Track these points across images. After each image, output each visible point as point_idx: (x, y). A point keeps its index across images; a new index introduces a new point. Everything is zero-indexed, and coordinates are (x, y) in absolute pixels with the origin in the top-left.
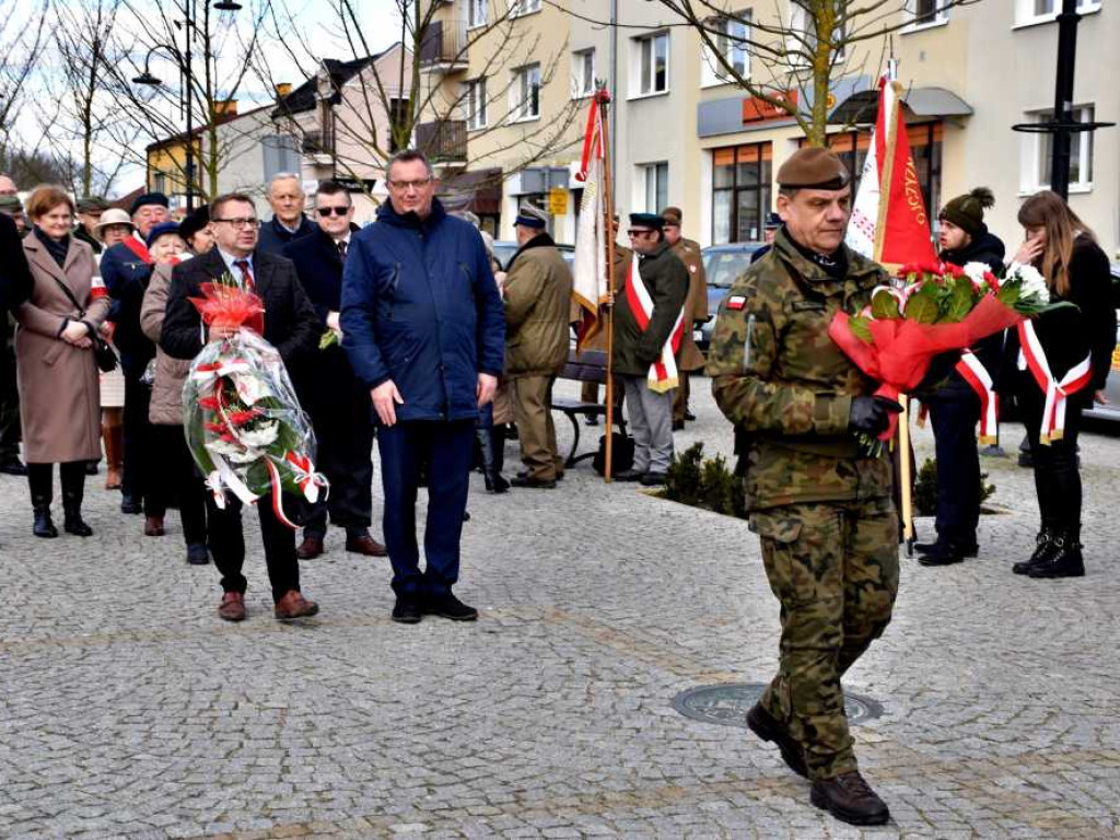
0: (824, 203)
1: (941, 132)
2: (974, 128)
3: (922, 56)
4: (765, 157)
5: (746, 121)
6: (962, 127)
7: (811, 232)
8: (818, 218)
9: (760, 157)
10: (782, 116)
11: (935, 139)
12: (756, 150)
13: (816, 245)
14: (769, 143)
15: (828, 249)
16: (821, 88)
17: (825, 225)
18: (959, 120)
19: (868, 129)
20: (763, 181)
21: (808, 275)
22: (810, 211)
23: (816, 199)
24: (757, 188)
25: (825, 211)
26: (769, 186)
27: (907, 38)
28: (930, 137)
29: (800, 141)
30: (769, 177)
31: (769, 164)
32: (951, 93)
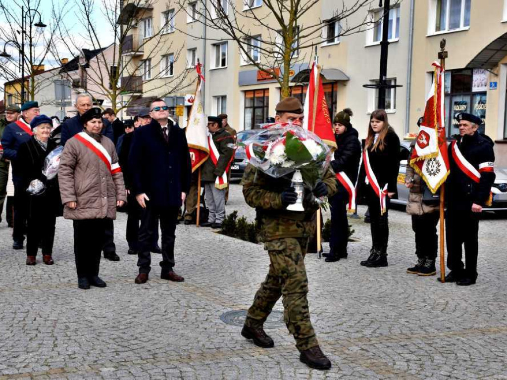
1: (337, 87)
2: (350, 85)
3: (329, 56)
4: (266, 95)
5: (258, 80)
6: (345, 85)
9: (264, 94)
10: (273, 78)
11: (335, 89)
12: (262, 92)
14: (268, 89)
16: (287, 67)
18: (344, 82)
19: (306, 85)
20: (265, 105)
23: (291, 117)
24: (263, 107)
26: (267, 107)
27: (324, 48)
28: (333, 88)
29: (280, 89)
30: (268, 104)
31: (268, 97)
32: (340, 71)
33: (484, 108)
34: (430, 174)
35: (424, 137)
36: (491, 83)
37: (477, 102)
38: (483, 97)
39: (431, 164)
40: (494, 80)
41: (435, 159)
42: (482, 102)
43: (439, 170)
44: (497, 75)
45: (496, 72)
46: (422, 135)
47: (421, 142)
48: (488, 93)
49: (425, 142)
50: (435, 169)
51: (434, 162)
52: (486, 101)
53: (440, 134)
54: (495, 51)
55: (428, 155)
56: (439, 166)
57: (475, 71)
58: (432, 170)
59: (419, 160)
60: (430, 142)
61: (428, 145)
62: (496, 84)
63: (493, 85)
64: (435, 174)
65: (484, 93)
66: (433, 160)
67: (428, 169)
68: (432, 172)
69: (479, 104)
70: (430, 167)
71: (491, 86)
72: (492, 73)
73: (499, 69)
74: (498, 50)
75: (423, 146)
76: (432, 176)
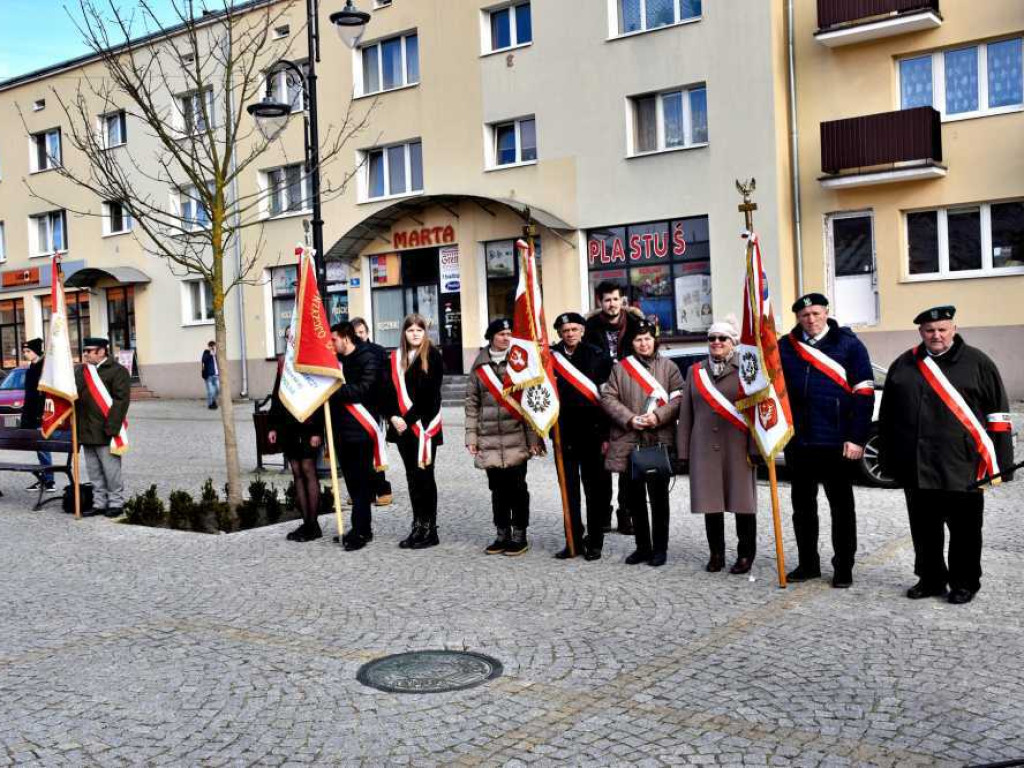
1: (132, 292)
2: (150, 287)
3: (117, 250)
4: (18, 307)
5: (5, 286)
6: (145, 289)
9: (15, 306)
10: (29, 283)
11: (129, 295)
12: (12, 303)
14: (21, 299)
18: (142, 285)
19: (87, 291)
20: (18, 320)
24: (15, 325)
26: (23, 324)
27: (108, 240)
28: (125, 294)
29: (42, 298)
30: (22, 318)
31: (22, 310)
32: (137, 270)
33: (345, 311)
34: (536, 410)
35: (519, 355)
36: (352, 280)
37: (335, 305)
38: (343, 299)
39: (534, 394)
40: (356, 276)
41: (539, 387)
42: (341, 305)
43: (548, 403)
44: (358, 270)
45: (356, 266)
46: (516, 352)
47: (516, 362)
48: (349, 293)
49: (522, 362)
50: (541, 401)
51: (540, 391)
52: (347, 303)
53: (542, 349)
54: (353, 240)
55: (529, 382)
56: (548, 396)
57: (328, 265)
58: (538, 403)
59: (516, 391)
60: (530, 362)
61: (526, 366)
62: (358, 281)
63: (355, 282)
64: (542, 410)
65: (344, 293)
66: (536, 388)
67: (530, 402)
68: (538, 406)
69: (338, 306)
70: (533, 399)
71: (352, 284)
72: (353, 267)
73: (360, 263)
74: (358, 239)
75: (518, 369)
76: (539, 412)
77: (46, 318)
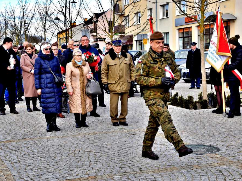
0: (159, 43)
1: (229, 23)
2: (237, 22)
3: (225, 7)
5: (186, 23)
6: (234, 22)
7: (156, 48)
8: (158, 46)
9: (189, 30)
11: (228, 25)
13: (157, 51)
14: (191, 27)
15: (160, 52)
16: (203, 15)
17: (159, 47)
18: (233, 20)
19: (214, 23)
21: (154, 57)
22: (156, 44)
23: (158, 42)
24: (188, 37)
25: (159, 44)
26: (191, 36)
29: (198, 26)
30: (191, 34)
31: (191, 32)
32: (231, 14)
77: (199, 34)
